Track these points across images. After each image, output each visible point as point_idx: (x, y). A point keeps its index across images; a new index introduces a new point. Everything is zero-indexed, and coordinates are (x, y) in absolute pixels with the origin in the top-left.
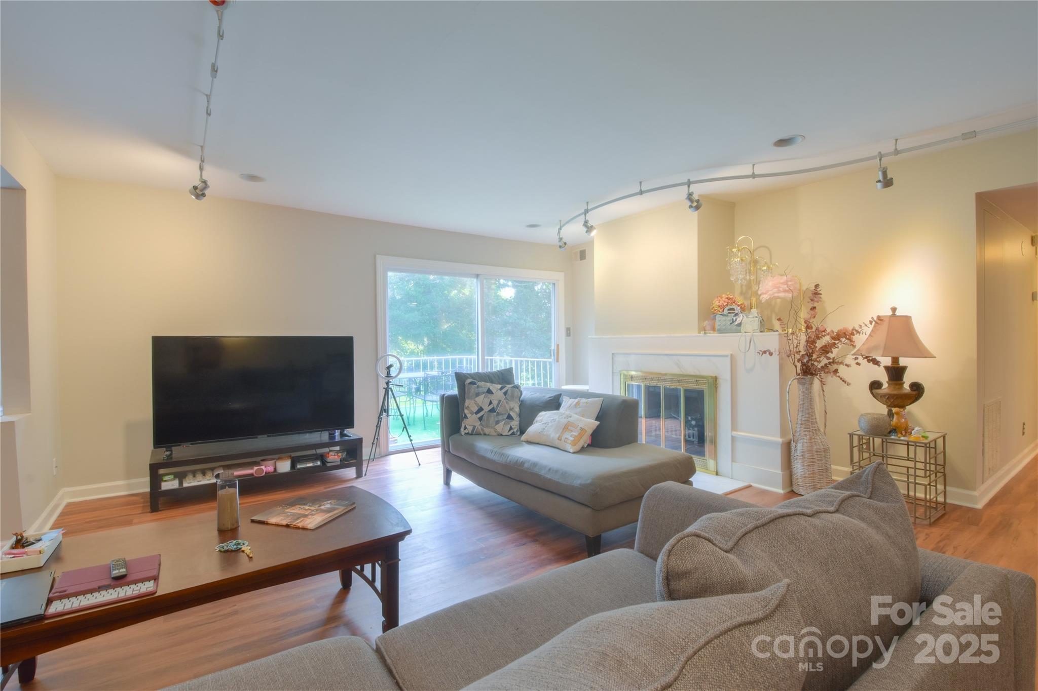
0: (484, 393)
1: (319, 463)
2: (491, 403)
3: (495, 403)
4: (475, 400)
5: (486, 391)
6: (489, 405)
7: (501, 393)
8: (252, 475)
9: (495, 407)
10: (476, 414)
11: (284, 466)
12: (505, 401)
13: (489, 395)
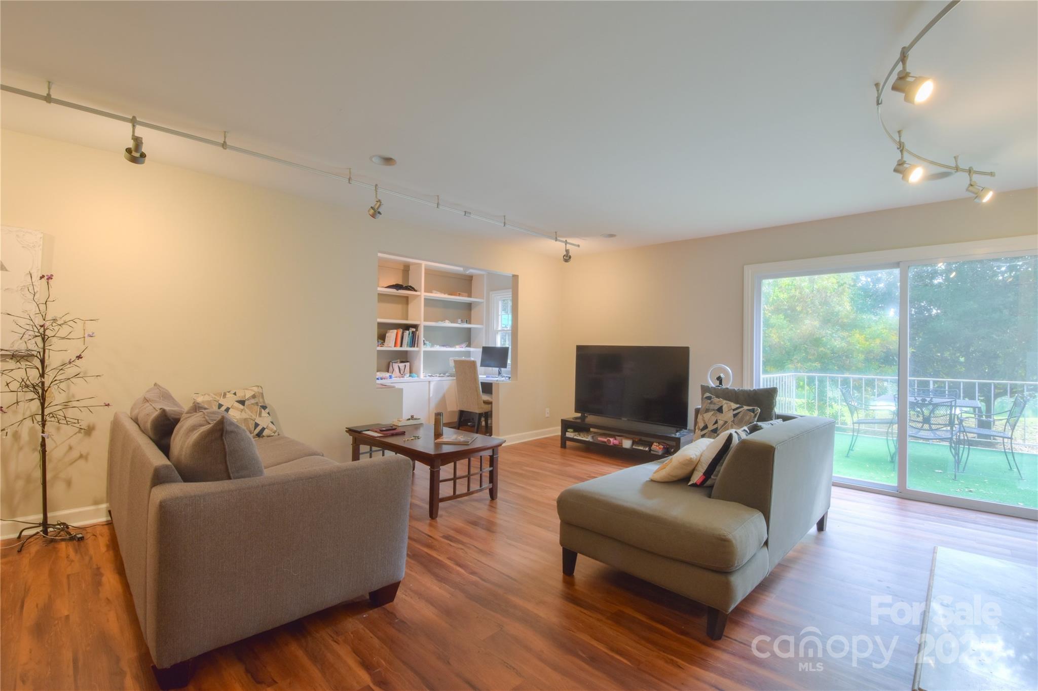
0: (713, 410)
1: (647, 449)
2: (716, 422)
3: (720, 423)
4: (703, 416)
5: (716, 408)
6: (714, 424)
7: (731, 413)
8: (605, 442)
9: (719, 428)
10: (701, 431)
11: (627, 444)
12: (731, 423)
13: (718, 414)
